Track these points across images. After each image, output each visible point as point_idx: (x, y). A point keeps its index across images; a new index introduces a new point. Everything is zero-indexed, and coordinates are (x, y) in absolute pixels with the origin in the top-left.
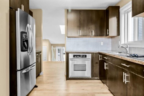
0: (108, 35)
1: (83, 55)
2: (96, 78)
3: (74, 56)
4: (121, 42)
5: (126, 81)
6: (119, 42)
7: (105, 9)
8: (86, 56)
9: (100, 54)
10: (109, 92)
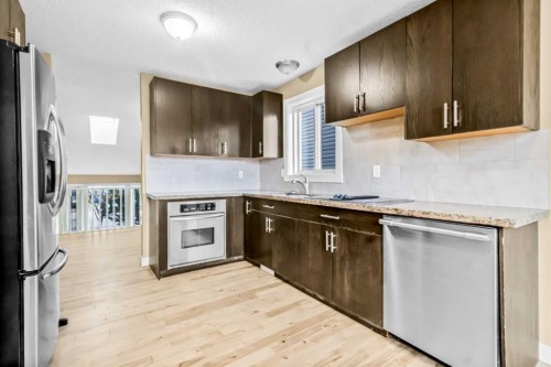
0: (262, 155)
1: (206, 205)
2: (236, 258)
3: (183, 208)
4: (286, 172)
5: (333, 248)
6: (283, 172)
7: (251, 95)
8: (213, 206)
9: (245, 198)
10: (279, 281)
